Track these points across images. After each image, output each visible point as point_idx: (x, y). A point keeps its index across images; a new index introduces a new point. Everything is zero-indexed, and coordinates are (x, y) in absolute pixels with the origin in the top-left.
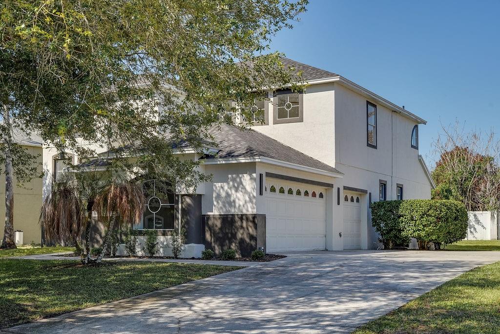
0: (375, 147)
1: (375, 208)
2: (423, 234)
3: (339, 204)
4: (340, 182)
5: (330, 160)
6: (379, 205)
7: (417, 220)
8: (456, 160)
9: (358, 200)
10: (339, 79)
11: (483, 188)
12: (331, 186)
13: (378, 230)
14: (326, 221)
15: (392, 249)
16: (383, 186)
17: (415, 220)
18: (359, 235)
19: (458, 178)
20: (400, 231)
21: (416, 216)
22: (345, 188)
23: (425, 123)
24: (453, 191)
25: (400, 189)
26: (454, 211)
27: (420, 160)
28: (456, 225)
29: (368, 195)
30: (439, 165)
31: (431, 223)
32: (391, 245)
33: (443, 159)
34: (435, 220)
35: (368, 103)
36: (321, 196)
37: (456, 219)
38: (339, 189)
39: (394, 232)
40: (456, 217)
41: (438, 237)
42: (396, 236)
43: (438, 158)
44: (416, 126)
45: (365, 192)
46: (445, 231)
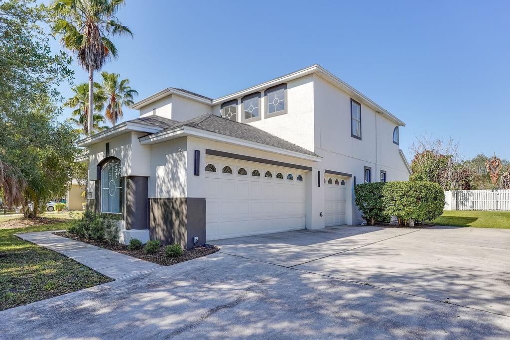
0: (360, 139)
1: (357, 189)
2: (403, 213)
3: (319, 186)
4: (320, 165)
5: (309, 145)
6: (361, 187)
7: (397, 200)
8: (426, 158)
9: (343, 183)
10: (316, 68)
11: (445, 176)
12: (310, 169)
13: (361, 209)
14: (306, 202)
15: (374, 225)
16: (368, 172)
17: (395, 201)
18: (344, 213)
19: (427, 170)
20: (381, 210)
21: (396, 197)
22: (326, 171)
23: (404, 125)
24: (424, 178)
25: (384, 174)
26: (433, 191)
27: (401, 153)
28: (436, 204)
29: (352, 179)
30: (414, 162)
31: (411, 203)
32: (373, 221)
33: (417, 158)
34: (415, 200)
35: (352, 100)
36: (300, 178)
37: (435, 199)
38: (319, 172)
39: (375, 211)
40: (435, 197)
41: (419, 216)
42: (376, 215)
43: (413, 158)
44: (397, 127)
45: (350, 176)
46: (425, 211)
